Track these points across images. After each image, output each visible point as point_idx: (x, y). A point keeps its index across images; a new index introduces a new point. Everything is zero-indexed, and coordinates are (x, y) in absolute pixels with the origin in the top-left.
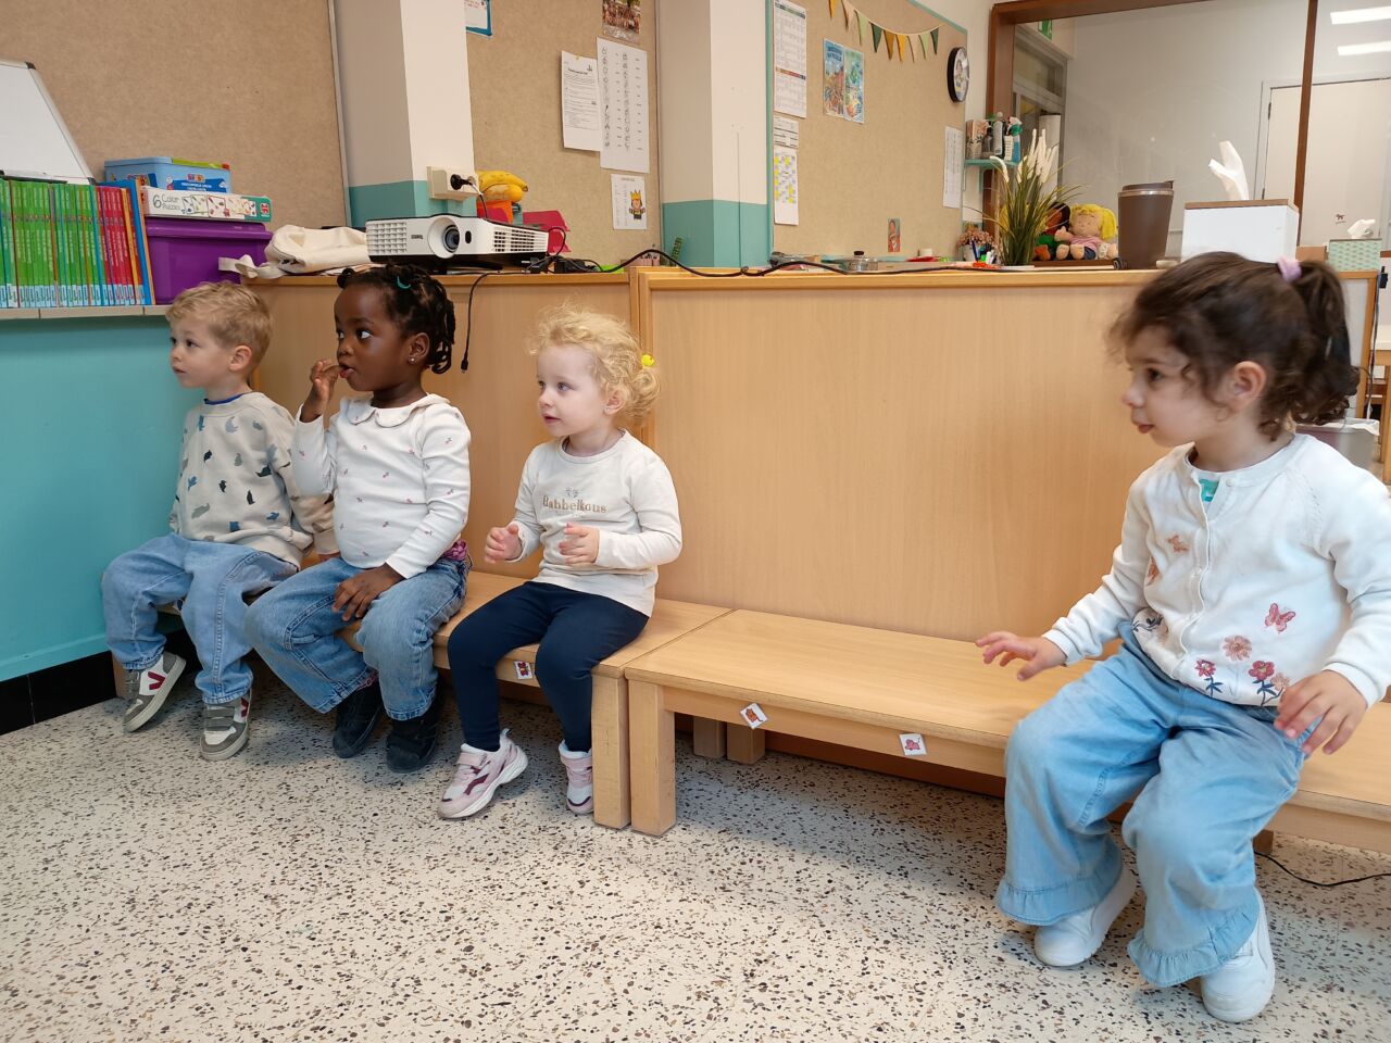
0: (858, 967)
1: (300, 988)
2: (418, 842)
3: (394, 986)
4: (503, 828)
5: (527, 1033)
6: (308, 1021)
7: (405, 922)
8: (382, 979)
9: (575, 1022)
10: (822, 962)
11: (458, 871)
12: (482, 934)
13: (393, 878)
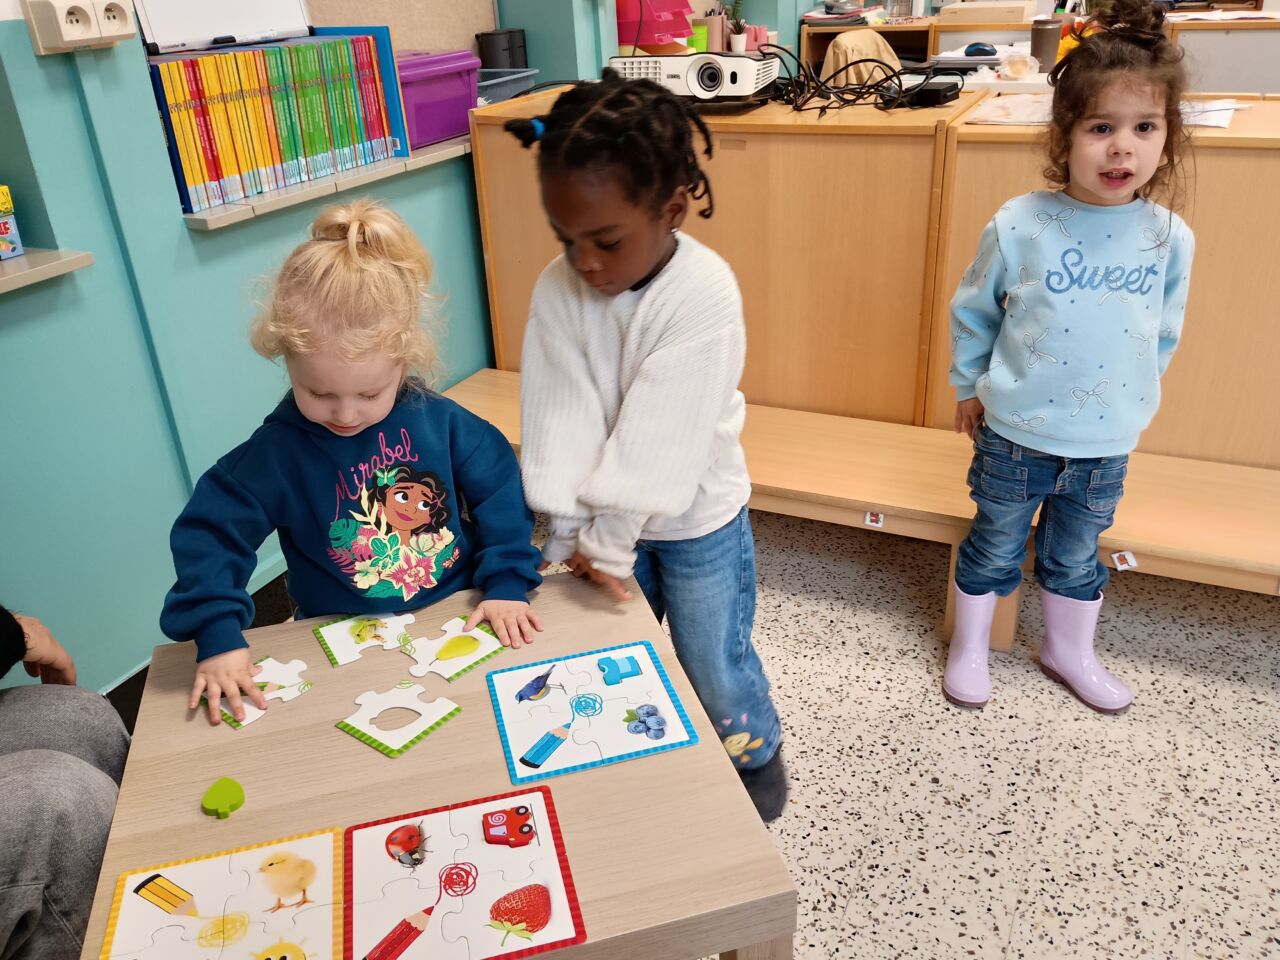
0: (1266, 775)
1: (826, 828)
2: (806, 674)
3: (902, 821)
4: (867, 654)
5: (1046, 859)
6: (859, 862)
7: (861, 757)
8: (887, 814)
9: (1077, 845)
10: (1235, 773)
11: (864, 701)
12: (935, 765)
13: (816, 713)
